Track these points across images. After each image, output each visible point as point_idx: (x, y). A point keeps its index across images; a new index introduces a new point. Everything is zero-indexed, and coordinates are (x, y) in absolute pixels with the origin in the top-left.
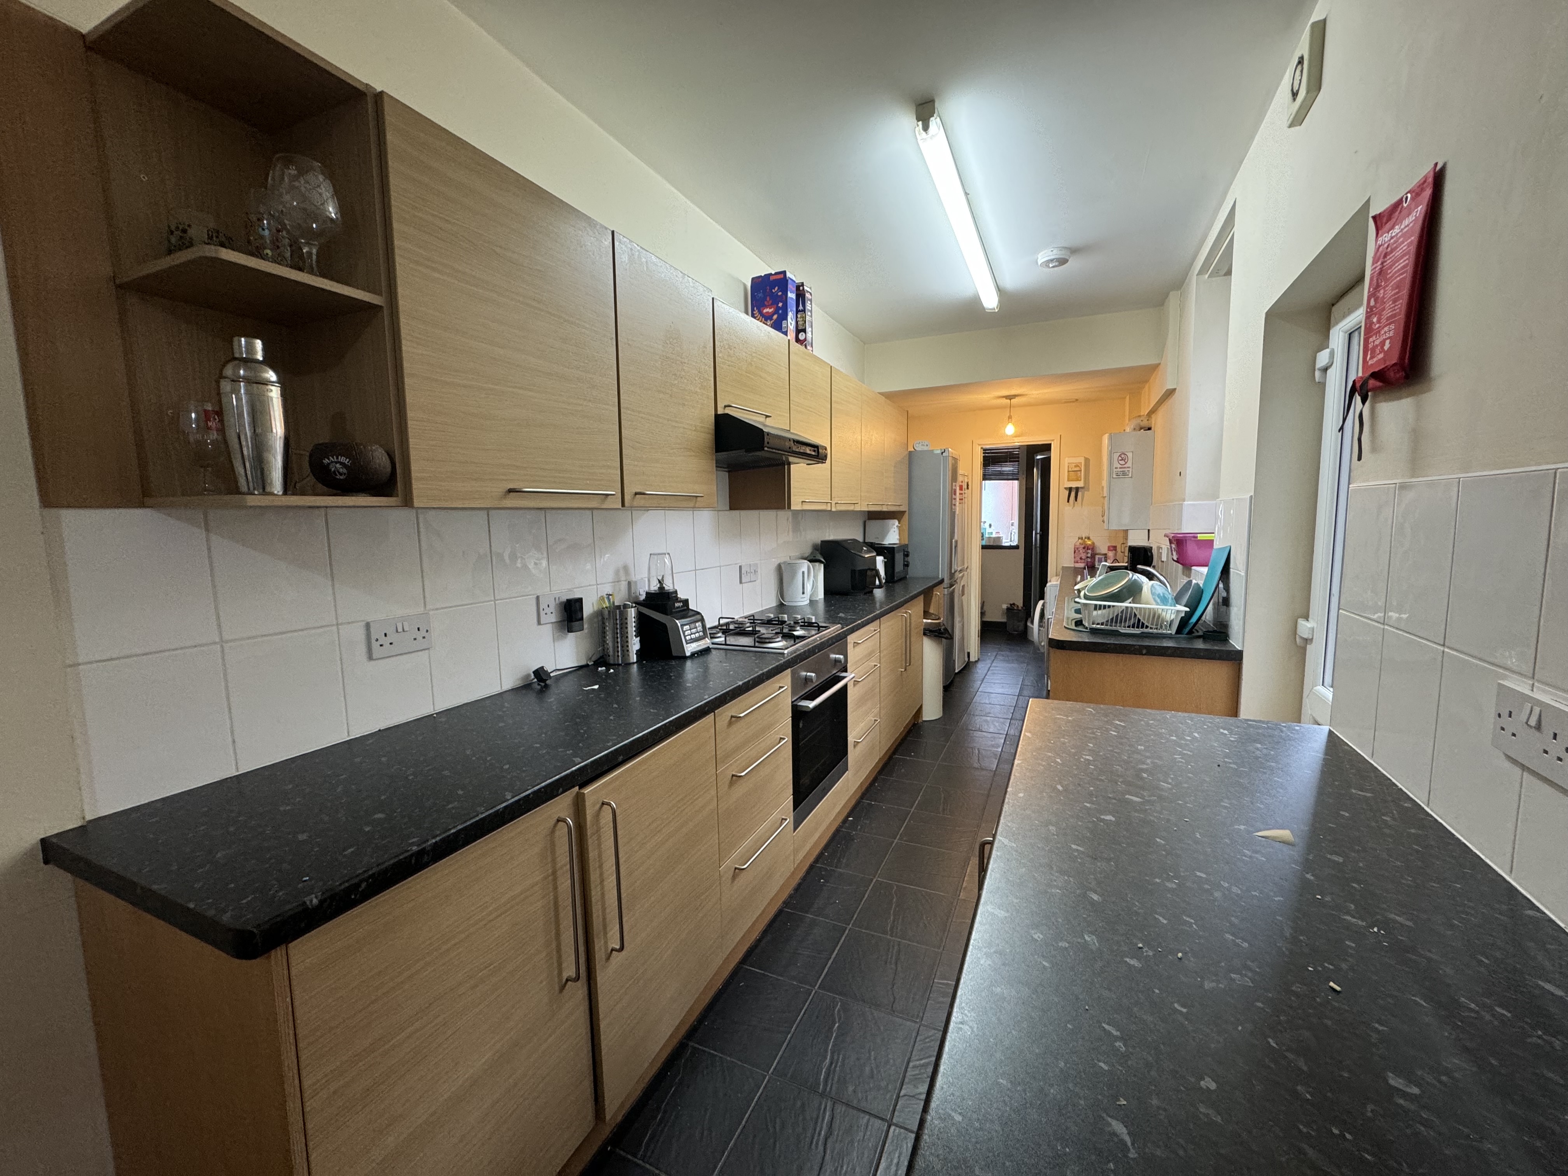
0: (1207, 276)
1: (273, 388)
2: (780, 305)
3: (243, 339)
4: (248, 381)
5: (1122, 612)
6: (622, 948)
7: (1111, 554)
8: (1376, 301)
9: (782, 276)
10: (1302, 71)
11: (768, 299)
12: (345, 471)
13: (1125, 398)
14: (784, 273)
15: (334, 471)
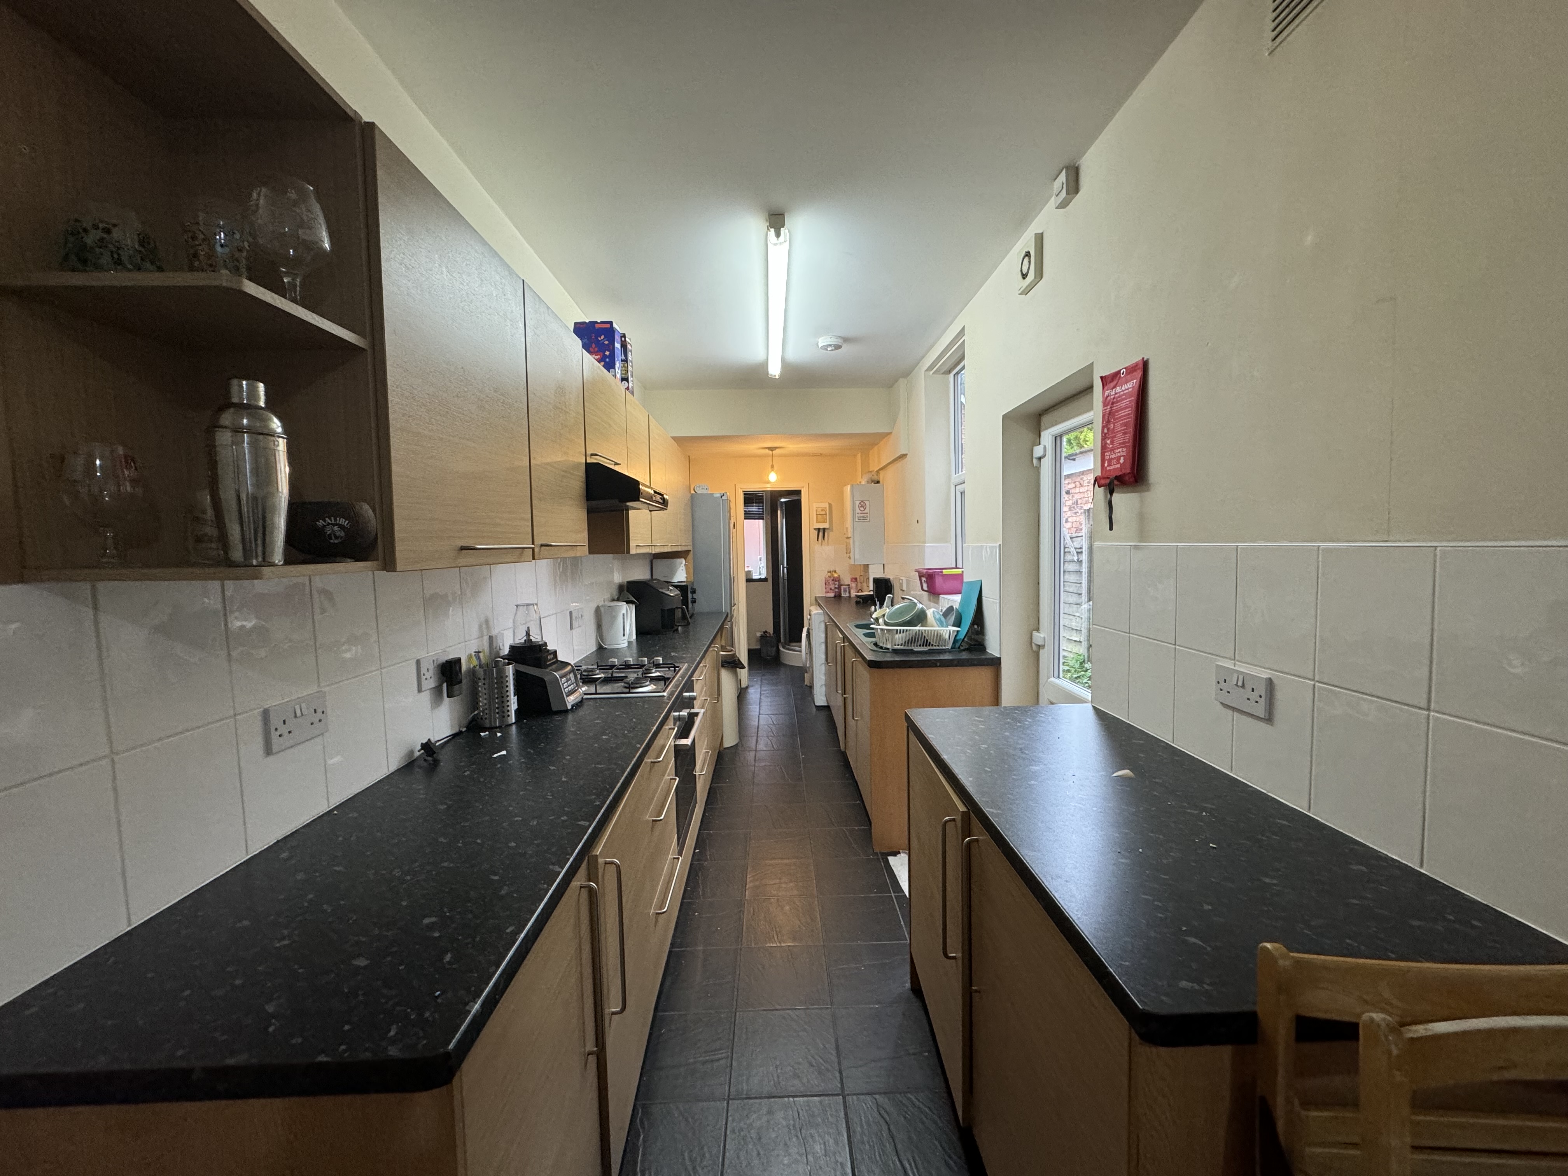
0: (931, 372)
1: (280, 440)
2: (607, 353)
3: (244, 382)
4: (251, 431)
5: (916, 633)
6: (624, 1008)
7: (853, 585)
8: (1108, 429)
9: (608, 326)
10: (1030, 262)
11: (594, 345)
12: (343, 534)
13: (855, 456)
14: (611, 323)
15: (330, 534)
